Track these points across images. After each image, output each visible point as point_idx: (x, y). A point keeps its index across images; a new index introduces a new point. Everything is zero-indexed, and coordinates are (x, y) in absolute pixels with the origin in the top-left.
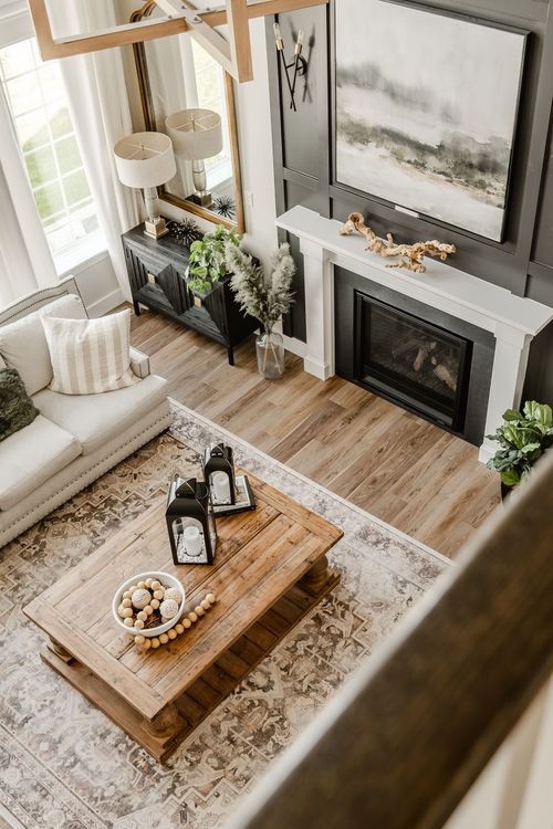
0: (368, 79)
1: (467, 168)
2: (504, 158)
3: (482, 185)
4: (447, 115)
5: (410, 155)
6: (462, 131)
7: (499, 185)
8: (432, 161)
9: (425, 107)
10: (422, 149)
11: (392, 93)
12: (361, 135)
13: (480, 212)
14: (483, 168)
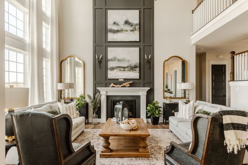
0: (114, 59)
1: (132, 68)
2: (138, 65)
3: (135, 70)
4: (128, 61)
5: (122, 69)
6: (131, 63)
7: (138, 69)
8: (126, 69)
9: (124, 61)
10: (124, 68)
11: (119, 60)
12: (113, 69)
13: (135, 75)
14: (135, 68)
